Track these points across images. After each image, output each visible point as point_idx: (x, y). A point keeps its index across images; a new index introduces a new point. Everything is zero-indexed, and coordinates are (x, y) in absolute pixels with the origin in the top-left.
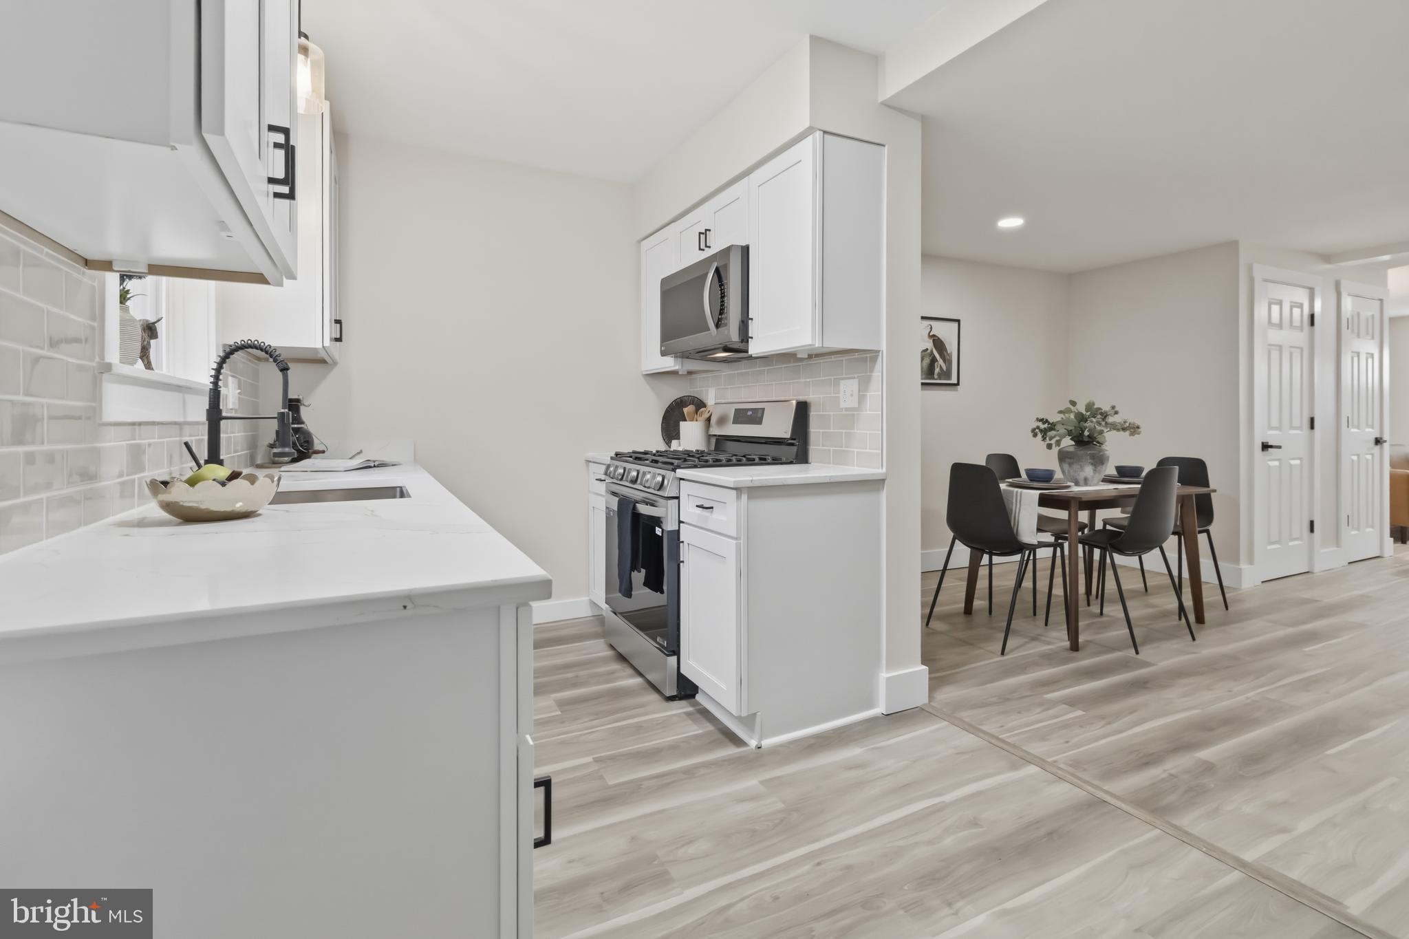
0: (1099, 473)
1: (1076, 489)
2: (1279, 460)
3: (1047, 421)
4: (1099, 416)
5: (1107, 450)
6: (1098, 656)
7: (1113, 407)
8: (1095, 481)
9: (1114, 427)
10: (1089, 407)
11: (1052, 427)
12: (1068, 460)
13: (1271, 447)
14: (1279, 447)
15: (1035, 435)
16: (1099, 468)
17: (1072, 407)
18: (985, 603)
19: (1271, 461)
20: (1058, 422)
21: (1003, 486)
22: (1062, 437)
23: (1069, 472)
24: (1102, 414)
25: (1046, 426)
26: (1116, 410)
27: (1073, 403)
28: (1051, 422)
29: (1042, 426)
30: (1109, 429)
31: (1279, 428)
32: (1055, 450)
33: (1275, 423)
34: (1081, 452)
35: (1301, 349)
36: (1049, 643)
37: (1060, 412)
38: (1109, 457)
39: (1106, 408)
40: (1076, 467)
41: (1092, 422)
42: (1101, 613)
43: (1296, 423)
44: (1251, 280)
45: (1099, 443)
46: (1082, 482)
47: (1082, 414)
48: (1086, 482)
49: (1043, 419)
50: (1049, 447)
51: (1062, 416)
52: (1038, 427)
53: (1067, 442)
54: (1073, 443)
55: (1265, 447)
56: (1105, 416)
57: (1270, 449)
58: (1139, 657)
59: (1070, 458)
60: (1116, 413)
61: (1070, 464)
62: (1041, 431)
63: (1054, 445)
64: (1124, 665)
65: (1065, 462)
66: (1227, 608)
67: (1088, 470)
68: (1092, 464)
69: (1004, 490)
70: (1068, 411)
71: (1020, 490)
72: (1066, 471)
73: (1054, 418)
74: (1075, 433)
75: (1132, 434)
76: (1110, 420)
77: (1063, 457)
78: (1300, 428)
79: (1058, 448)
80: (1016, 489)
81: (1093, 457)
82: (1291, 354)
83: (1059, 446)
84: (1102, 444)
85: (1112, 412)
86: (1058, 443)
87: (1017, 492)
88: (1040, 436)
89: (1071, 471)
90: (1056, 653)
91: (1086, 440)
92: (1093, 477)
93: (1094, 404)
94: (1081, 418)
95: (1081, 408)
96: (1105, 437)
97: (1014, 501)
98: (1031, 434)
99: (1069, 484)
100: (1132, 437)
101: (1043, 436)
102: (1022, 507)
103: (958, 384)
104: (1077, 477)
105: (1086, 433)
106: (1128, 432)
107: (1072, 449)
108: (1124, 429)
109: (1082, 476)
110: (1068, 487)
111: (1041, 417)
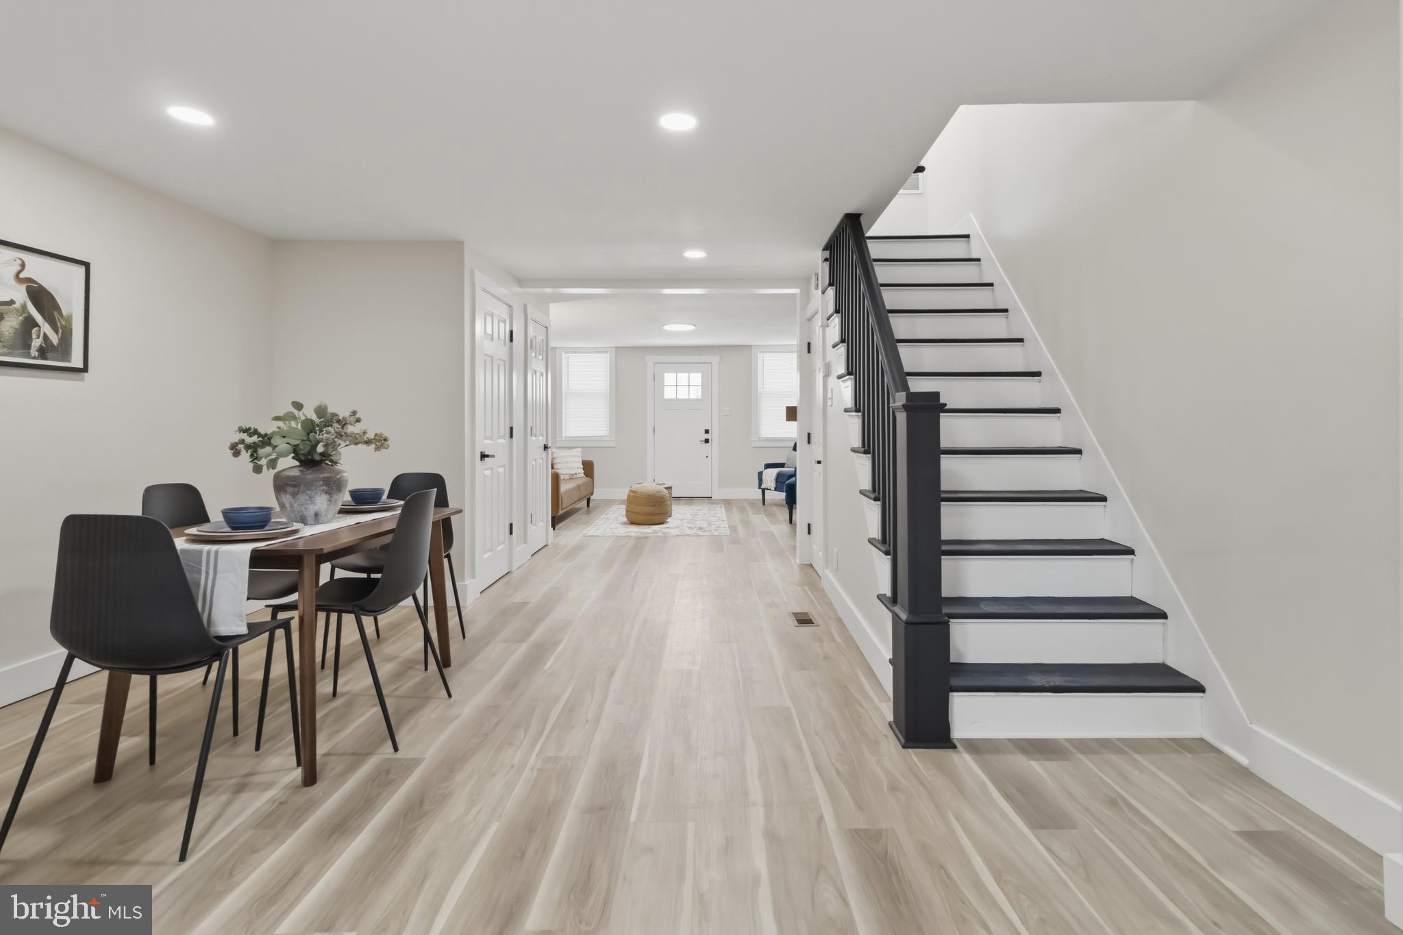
0: (335, 503)
1: (308, 531)
2: (491, 469)
3: (256, 432)
4: (336, 425)
5: (344, 472)
6: (345, 781)
7: (354, 413)
8: (330, 516)
9: (356, 440)
10: (321, 411)
11: (266, 440)
12: (290, 489)
13: (487, 456)
14: (493, 456)
15: (237, 454)
16: (335, 497)
17: (296, 412)
18: (142, 740)
19: (484, 470)
20: (274, 433)
21: (180, 543)
22: (280, 455)
23: (292, 507)
24: (338, 421)
25: (255, 439)
26: (357, 416)
27: (298, 406)
28: (263, 432)
29: (250, 440)
30: (348, 443)
31: (491, 438)
32: (268, 475)
33: (489, 434)
34: (310, 475)
35: (505, 362)
36: (268, 786)
37: (277, 418)
38: (347, 480)
39: (343, 413)
40: (302, 498)
41: (328, 433)
42: (335, 694)
43: (502, 433)
44: (473, 285)
45: (332, 461)
46: (310, 519)
47: (312, 422)
48: (317, 518)
49: (250, 429)
50: (258, 469)
51: (281, 424)
52: (242, 442)
53: (287, 463)
54: (298, 464)
55: (483, 456)
56: (343, 423)
57: (486, 459)
58: (399, 755)
59: (294, 486)
60: (358, 420)
61: (294, 495)
62: (248, 447)
63: (265, 468)
64: (384, 779)
65: (285, 491)
66: (464, 637)
67: (321, 502)
68: (326, 493)
69: (182, 551)
70: (289, 417)
71: (214, 548)
72: (287, 505)
73: (268, 427)
74: (304, 449)
75: (377, 449)
76: (350, 429)
77: (282, 485)
78: (503, 437)
79: (273, 472)
80: (206, 548)
81: (327, 482)
82: (499, 365)
83: (274, 468)
84: (336, 463)
85: (353, 419)
86: (272, 464)
87: (209, 553)
88: (245, 456)
89: (295, 505)
90: (281, 803)
91: (317, 458)
92: (327, 510)
93: (326, 408)
94: (310, 427)
95: (309, 413)
96: (340, 454)
97: (204, 568)
98: (230, 453)
99: (296, 526)
100: (377, 452)
101: (252, 455)
102: (218, 576)
103: (85, 369)
104: (305, 513)
105: (320, 449)
106: (373, 446)
107: (296, 473)
108: (368, 442)
109: (311, 510)
110: (296, 531)
111: (246, 425)
